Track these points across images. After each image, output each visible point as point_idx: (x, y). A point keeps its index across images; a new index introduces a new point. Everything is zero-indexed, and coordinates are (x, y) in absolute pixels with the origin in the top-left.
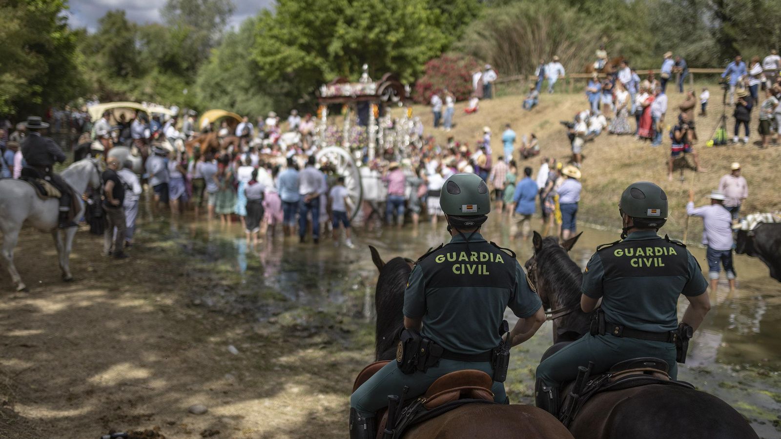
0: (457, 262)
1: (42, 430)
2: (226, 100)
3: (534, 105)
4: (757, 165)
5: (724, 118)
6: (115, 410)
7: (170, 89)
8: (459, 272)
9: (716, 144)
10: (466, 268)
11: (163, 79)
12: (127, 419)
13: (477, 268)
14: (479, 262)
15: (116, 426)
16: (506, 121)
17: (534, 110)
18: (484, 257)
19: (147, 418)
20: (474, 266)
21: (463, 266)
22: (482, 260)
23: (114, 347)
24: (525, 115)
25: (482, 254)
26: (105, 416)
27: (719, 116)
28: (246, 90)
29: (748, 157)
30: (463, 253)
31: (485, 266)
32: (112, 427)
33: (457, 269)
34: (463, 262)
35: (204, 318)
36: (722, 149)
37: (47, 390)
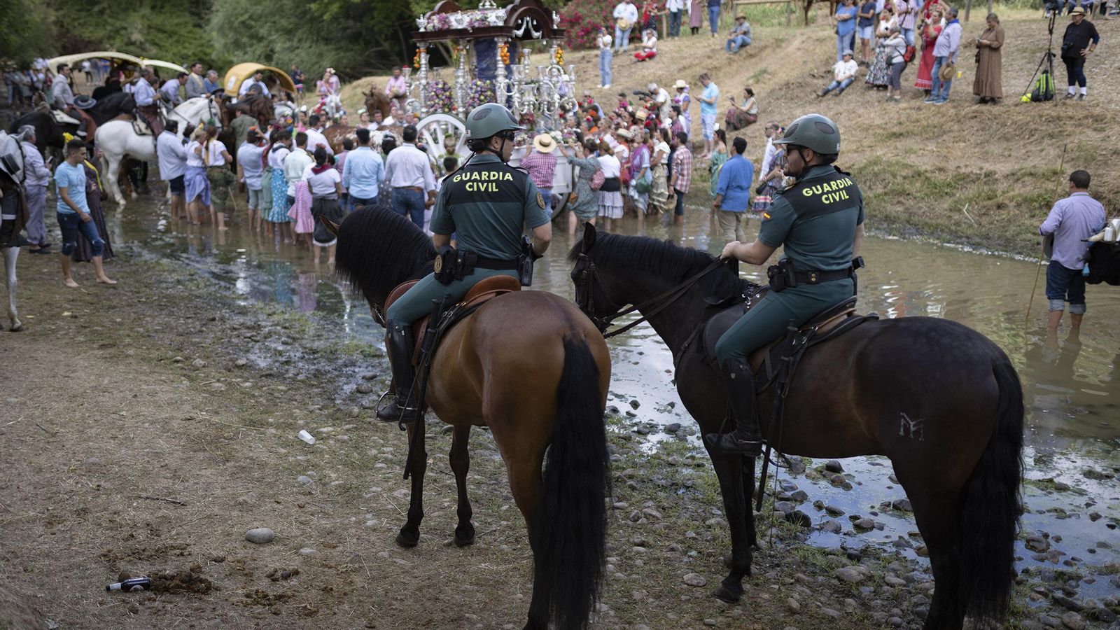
0: (470, 180)
1: (8, 578)
2: (260, 49)
3: (744, 45)
4: (1102, 130)
5: (1050, 55)
6: (125, 540)
7: (171, 34)
8: (471, 190)
9: (1036, 98)
10: (478, 186)
11: (158, 20)
12: (146, 553)
13: (487, 186)
14: (489, 181)
15: (129, 567)
16: (699, 71)
17: (743, 52)
18: (494, 176)
19: (178, 552)
20: (485, 184)
21: (475, 184)
22: (492, 178)
23: (114, 438)
24: (730, 62)
25: (492, 173)
26: (109, 551)
27: (1041, 55)
28: (289, 33)
29: (1086, 117)
30: (476, 173)
31: (494, 184)
32: (122, 568)
33: (470, 187)
34: (475, 180)
35: (254, 387)
36: (1046, 107)
37: (12, 509)
